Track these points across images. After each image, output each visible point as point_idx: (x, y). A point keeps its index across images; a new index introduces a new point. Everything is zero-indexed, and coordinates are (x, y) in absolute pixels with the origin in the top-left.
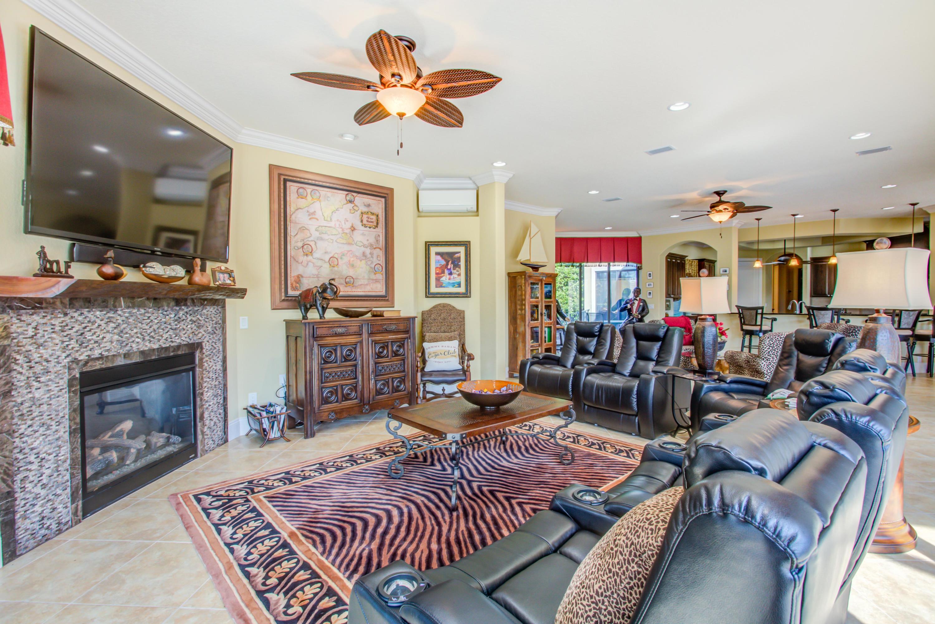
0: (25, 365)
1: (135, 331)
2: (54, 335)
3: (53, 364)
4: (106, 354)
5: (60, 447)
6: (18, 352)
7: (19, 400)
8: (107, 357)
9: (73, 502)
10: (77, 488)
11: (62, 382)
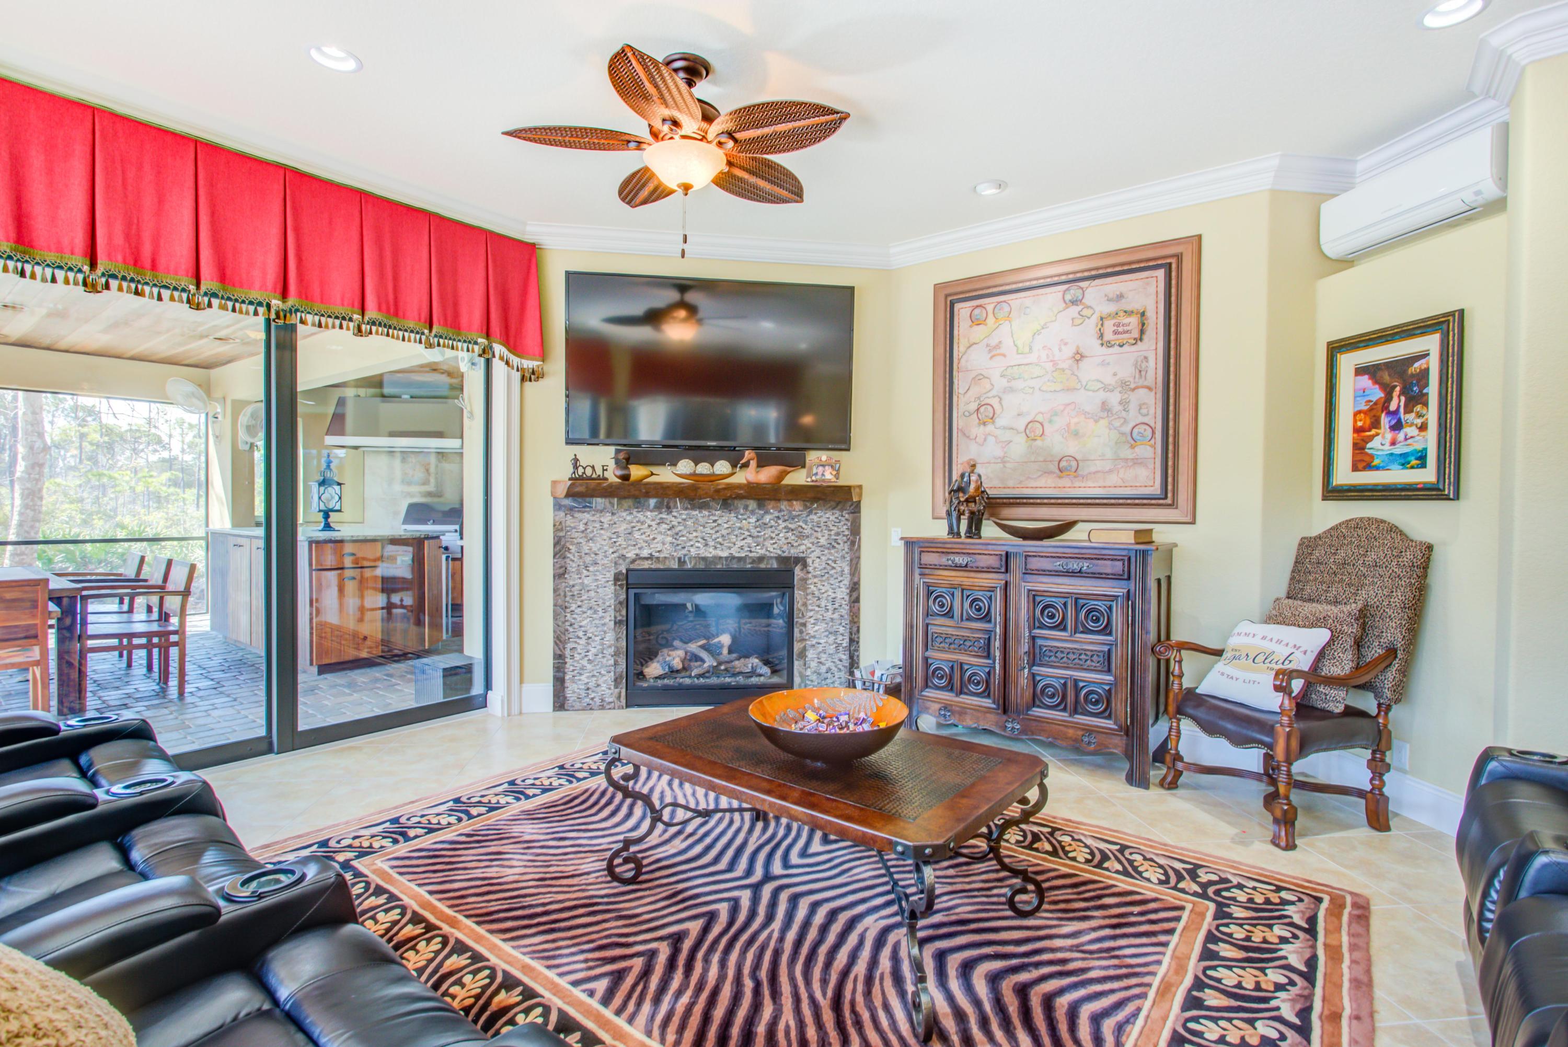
0: (576, 554)
1: (695, 534)
2: (602, 532)
3: (600, 557)
4: (657, 555)
5: (605, 632)
6: (572, 544)
7: (571, 583)
8: (658, 558)
9: (616, 687)
10: (621, 676)
11: (608, 575)
